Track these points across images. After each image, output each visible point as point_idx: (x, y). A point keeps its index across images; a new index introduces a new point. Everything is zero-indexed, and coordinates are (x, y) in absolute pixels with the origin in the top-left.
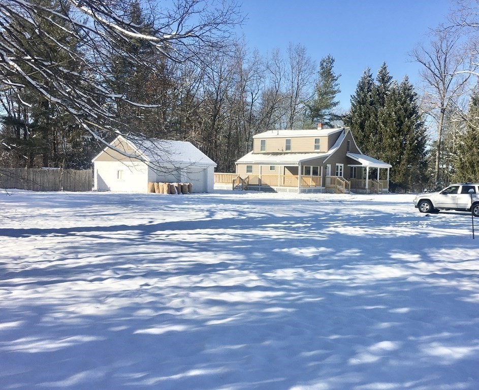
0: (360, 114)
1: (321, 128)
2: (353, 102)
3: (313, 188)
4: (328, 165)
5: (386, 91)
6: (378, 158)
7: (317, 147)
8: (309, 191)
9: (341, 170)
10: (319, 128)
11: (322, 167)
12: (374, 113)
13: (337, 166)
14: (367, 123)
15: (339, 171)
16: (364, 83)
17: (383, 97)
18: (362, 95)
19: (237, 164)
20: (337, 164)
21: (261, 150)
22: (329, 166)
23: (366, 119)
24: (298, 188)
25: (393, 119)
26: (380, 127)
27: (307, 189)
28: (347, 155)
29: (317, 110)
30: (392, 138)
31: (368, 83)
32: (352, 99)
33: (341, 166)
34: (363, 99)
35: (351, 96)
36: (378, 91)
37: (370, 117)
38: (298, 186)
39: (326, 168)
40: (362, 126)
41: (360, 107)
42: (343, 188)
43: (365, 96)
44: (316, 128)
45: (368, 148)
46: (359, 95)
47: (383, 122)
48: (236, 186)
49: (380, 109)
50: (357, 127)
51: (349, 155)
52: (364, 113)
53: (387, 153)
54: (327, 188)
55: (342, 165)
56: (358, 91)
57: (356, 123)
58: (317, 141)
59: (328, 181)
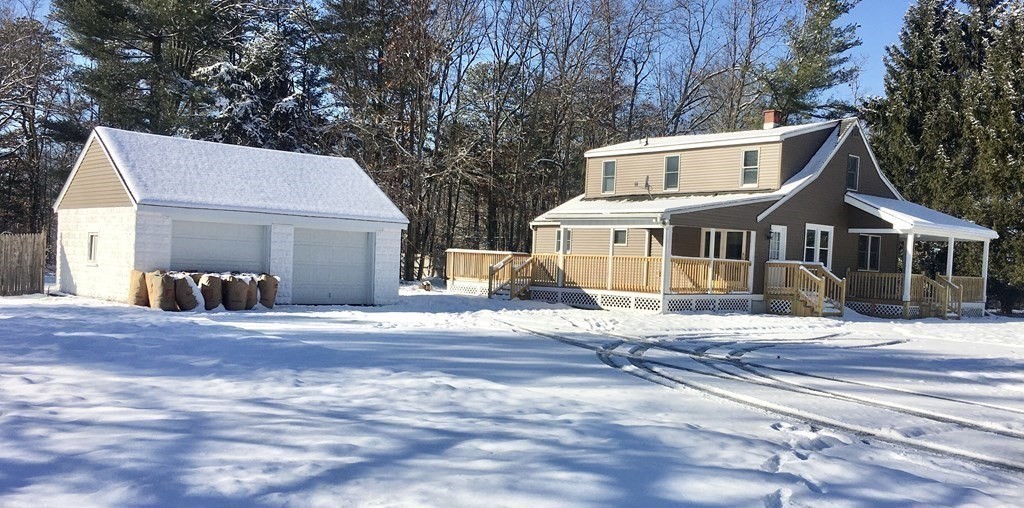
0: (911, 95)
1: (772, 124)
2: (893, 64)
3: (717, 298)
4: (775, 228)
5: (988, 28)
6: (958, 214)
7: (750, 176)
8: (703, 308)
9: (824, 243)
10: (769, 125)
11: (753, 233)
12: (952, 88)
13: (812, 234)
14: (930, 118)
15: (817, 248)
16: (924, 13)
17: (981, 46)
18: (919, 43)
19: (536, 227)
20: (809, 226)
21: (605, 189)
22: (780, 230)
23: (929, 108)
24: (659, 297)
25: (1009, 102)
26: (969, 128)
27: (694, 298)
28: (847, 200)
29: (794, 92)
30: (1003, 157)
31: (937, 12)
32: (889, 58)
33: (824, 234)
34: (920, 54)
35: (888, 49)
36: (965, 27)
37: (938, 99)
38: (662, 289)
39: (769, 238)
40: (914, 128)
41: (911, 77)
42: (818, 298)
43: (928, 45)
44: (759, 126)
45: (931, 185)
46: (908, 45)
47: (977, 113)
48: (501, 288)
49: (970, 78)
50: (900, 128)
51: (853, 199)
52: (922, 90)
53: (988, 200)
54: (769, 297)
55: (830, 229)
56: (906, 33)
57: (898, 121)
58: (750, 158)
59: (775, 275)
